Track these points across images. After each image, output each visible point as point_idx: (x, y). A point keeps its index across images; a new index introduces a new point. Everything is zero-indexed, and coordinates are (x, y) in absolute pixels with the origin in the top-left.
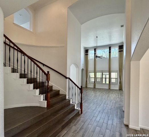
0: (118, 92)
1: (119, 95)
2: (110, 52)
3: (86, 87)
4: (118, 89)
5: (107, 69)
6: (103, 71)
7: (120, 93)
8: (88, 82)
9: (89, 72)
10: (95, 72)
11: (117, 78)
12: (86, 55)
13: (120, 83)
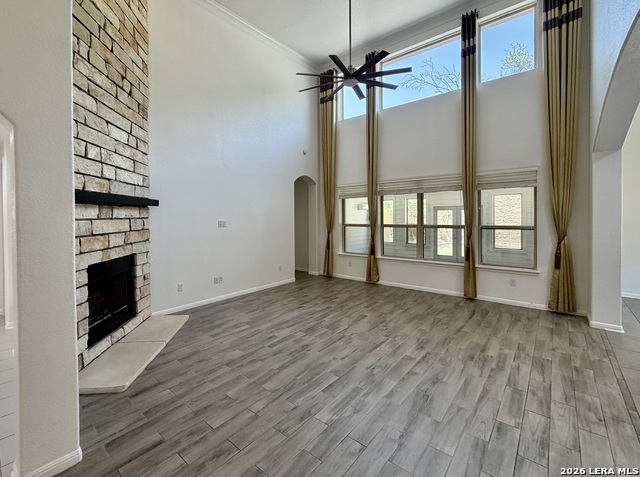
0: (539, 345)
1: (557, 394)
2: (469, 53)
3: (328, 276)
4: (543, 307)
5: (453, 167)
6: (426, 185)
7: (566, 360)
8: (338, 250)
9: (339, 192)
10: (375, 194)
11: (534, 228)
12: (323, 101)
13: (557, 265)
